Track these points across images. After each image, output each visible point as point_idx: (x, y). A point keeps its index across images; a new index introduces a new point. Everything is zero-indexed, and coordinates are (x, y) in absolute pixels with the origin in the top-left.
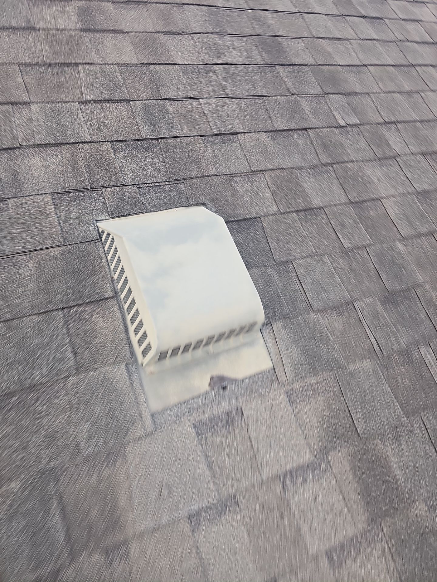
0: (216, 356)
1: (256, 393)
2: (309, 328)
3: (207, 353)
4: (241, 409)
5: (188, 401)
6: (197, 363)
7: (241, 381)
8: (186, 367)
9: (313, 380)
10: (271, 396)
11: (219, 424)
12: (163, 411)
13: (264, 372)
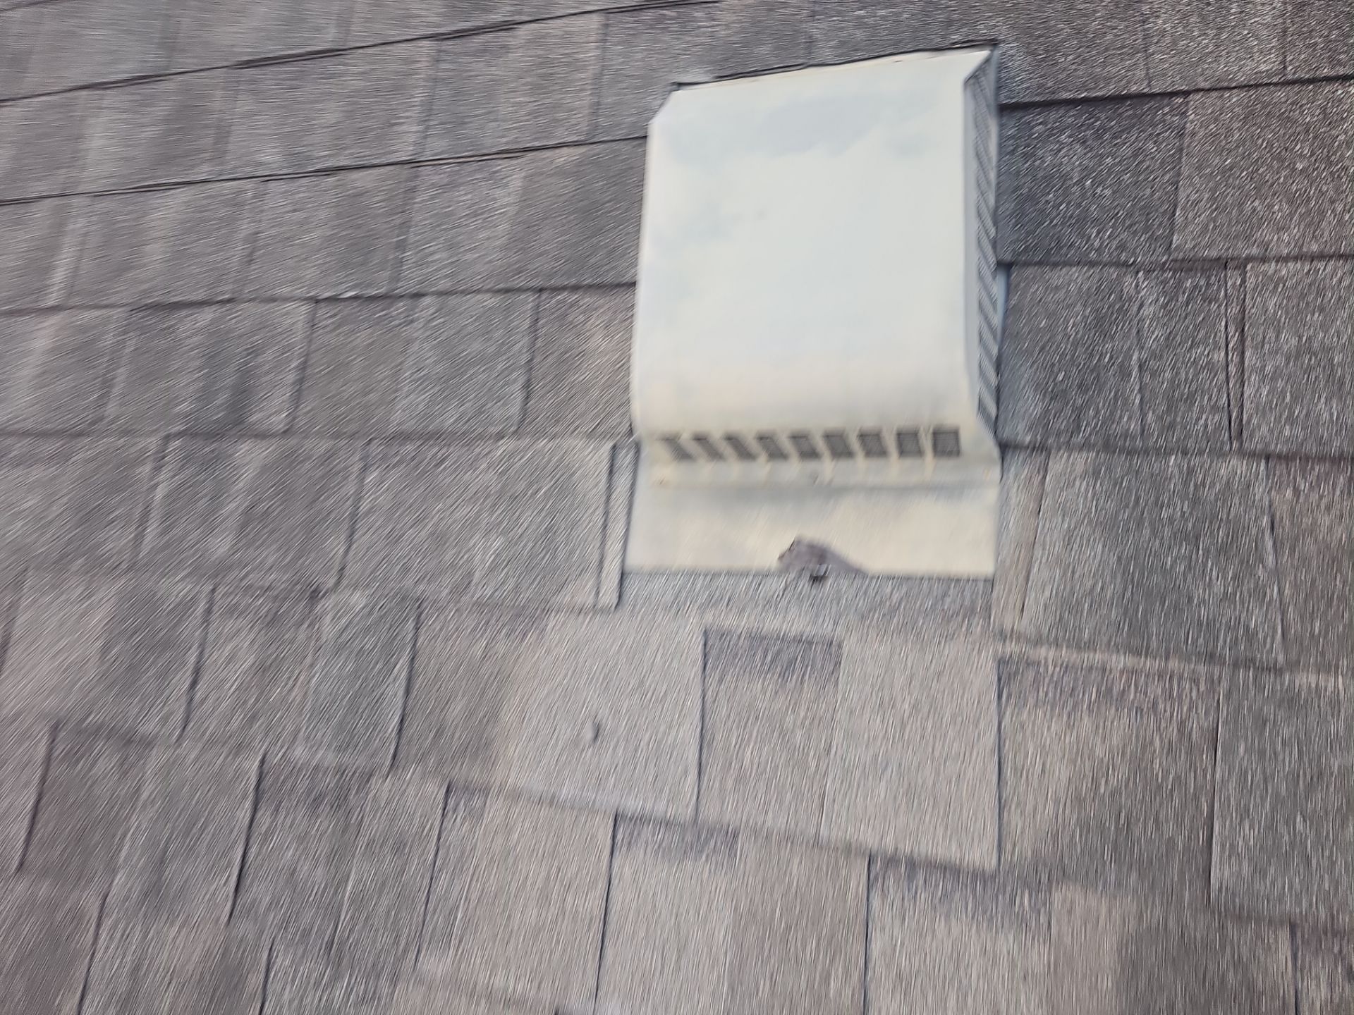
0: (834, 492)
1: (905, 624)
2: (1195, 502)
3: (814, 477)
4: (840, 646)
5: (716, 575)
6: (775, 494)
7: (872, 578)
8: (745, 495)
9: (1120, 661)
10: (946, 652)
11: (769, 658)
12: (653, 574)
13: (958, 581)
